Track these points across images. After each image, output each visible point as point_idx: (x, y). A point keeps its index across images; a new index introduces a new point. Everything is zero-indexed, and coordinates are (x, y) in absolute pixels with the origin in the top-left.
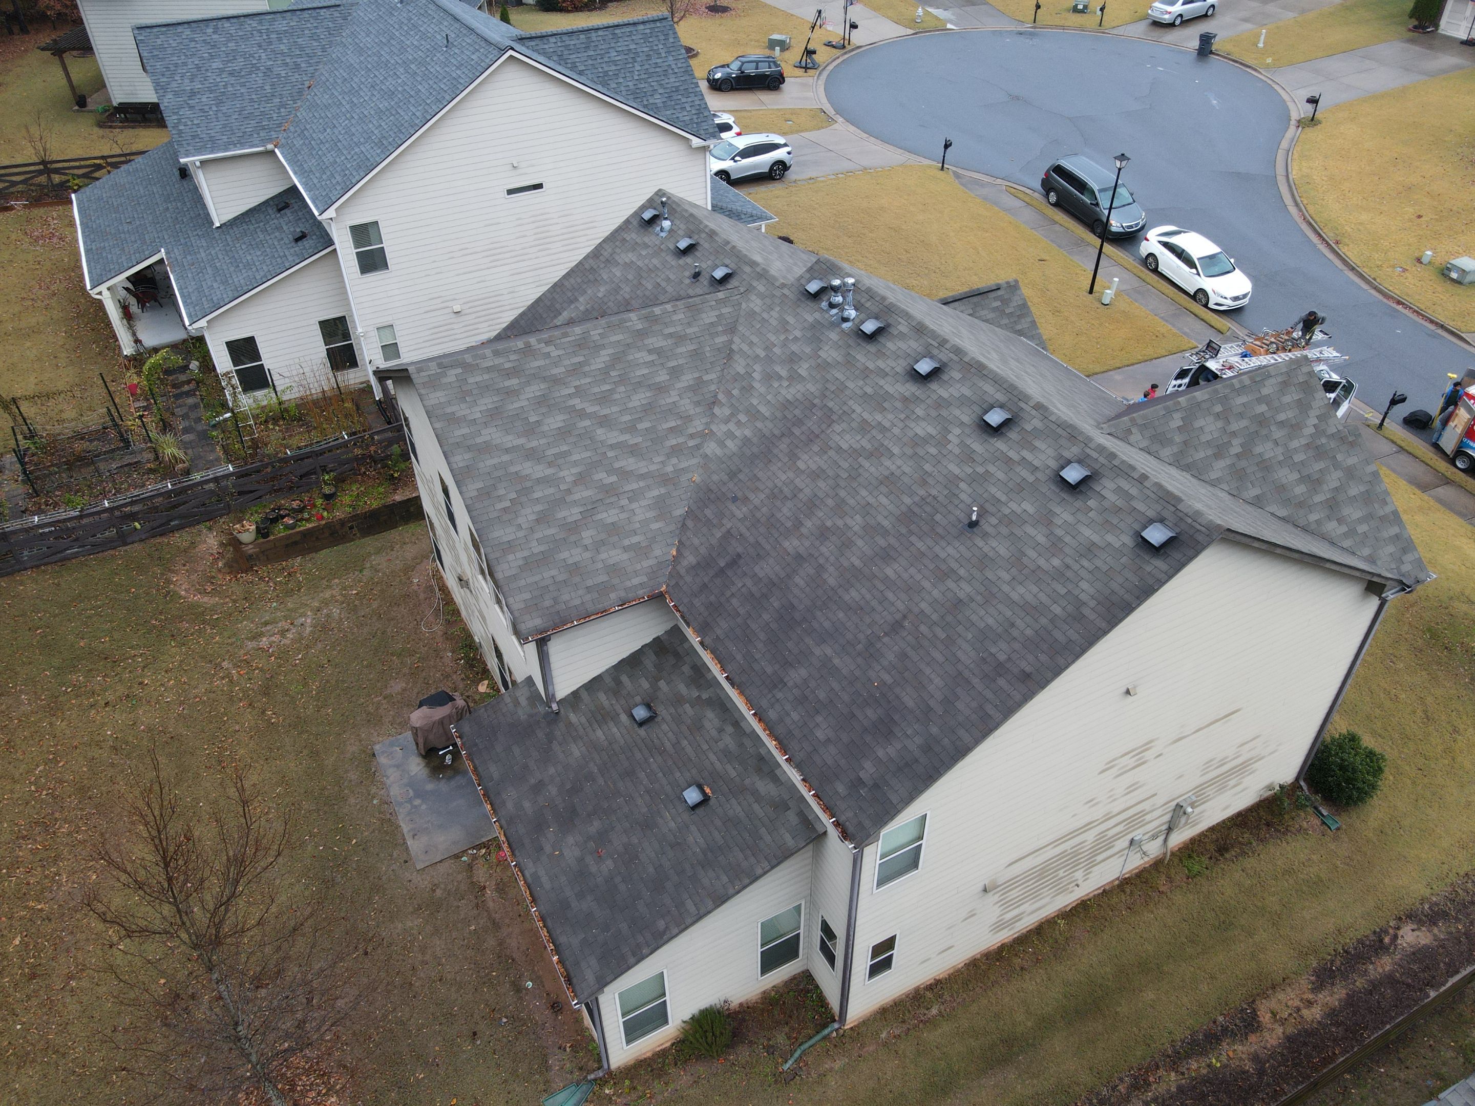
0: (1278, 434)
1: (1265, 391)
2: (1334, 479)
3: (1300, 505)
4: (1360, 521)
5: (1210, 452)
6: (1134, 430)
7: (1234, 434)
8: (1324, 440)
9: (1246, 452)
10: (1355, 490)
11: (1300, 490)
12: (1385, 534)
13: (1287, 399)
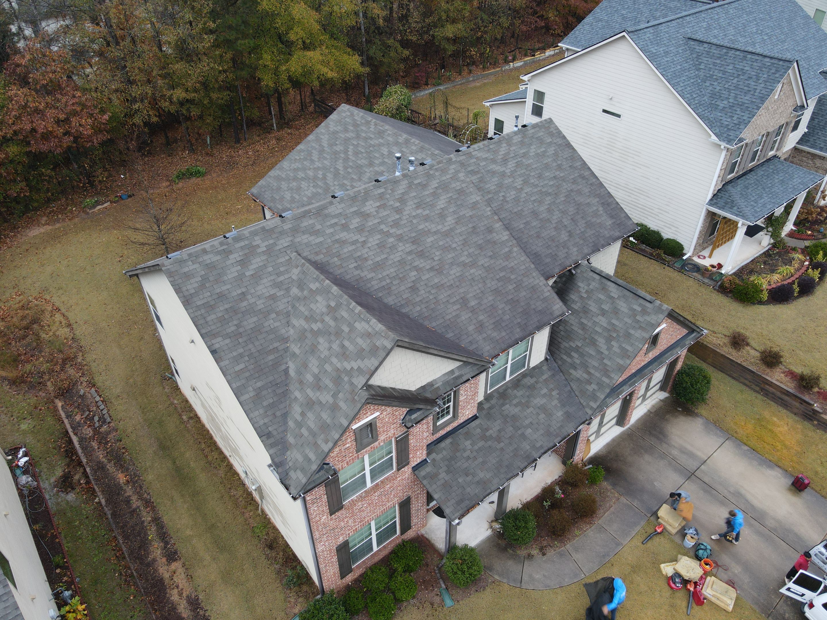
0: (335, 346)
1: (357, 325)
2: (326, 398)
3: (301, 382)
4: (309, 429)
5: (306, 313)
6: (299, 268)
7: (323, 321)
8: (346, 379)
9: (316, 334)
10: (325, 416)
11: (309, 378)
12: (307, 451)
13: (359, 341)
